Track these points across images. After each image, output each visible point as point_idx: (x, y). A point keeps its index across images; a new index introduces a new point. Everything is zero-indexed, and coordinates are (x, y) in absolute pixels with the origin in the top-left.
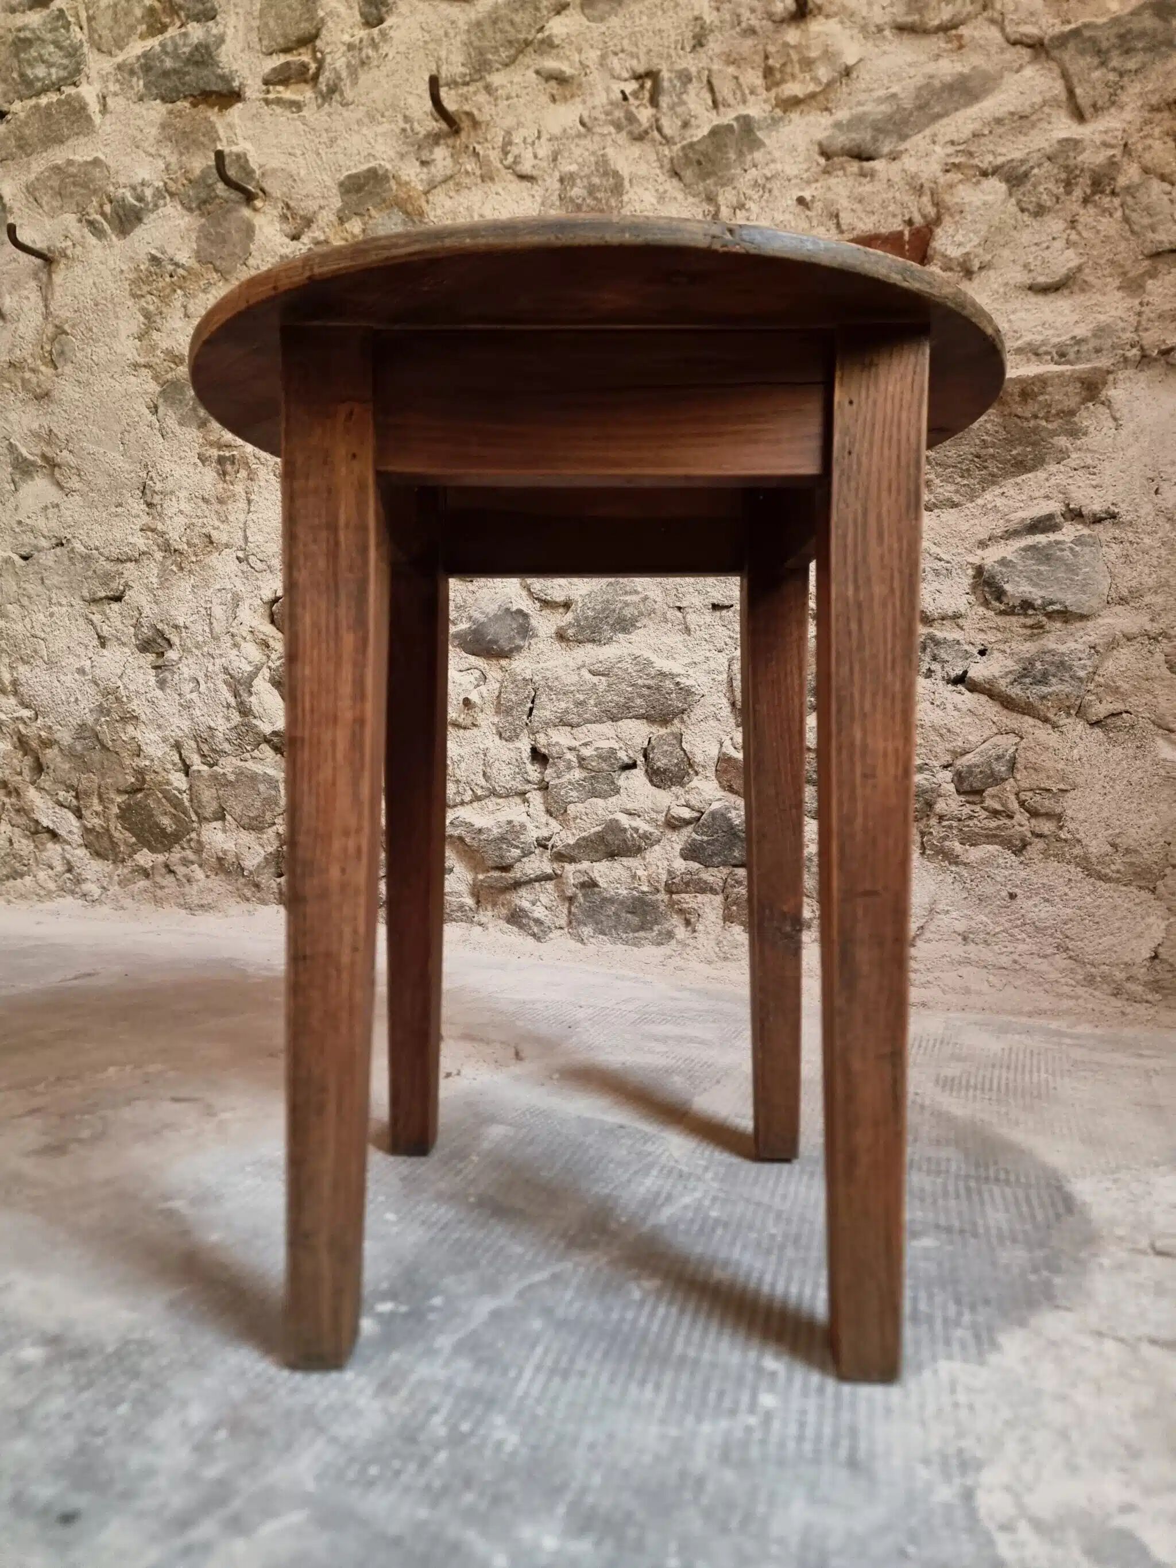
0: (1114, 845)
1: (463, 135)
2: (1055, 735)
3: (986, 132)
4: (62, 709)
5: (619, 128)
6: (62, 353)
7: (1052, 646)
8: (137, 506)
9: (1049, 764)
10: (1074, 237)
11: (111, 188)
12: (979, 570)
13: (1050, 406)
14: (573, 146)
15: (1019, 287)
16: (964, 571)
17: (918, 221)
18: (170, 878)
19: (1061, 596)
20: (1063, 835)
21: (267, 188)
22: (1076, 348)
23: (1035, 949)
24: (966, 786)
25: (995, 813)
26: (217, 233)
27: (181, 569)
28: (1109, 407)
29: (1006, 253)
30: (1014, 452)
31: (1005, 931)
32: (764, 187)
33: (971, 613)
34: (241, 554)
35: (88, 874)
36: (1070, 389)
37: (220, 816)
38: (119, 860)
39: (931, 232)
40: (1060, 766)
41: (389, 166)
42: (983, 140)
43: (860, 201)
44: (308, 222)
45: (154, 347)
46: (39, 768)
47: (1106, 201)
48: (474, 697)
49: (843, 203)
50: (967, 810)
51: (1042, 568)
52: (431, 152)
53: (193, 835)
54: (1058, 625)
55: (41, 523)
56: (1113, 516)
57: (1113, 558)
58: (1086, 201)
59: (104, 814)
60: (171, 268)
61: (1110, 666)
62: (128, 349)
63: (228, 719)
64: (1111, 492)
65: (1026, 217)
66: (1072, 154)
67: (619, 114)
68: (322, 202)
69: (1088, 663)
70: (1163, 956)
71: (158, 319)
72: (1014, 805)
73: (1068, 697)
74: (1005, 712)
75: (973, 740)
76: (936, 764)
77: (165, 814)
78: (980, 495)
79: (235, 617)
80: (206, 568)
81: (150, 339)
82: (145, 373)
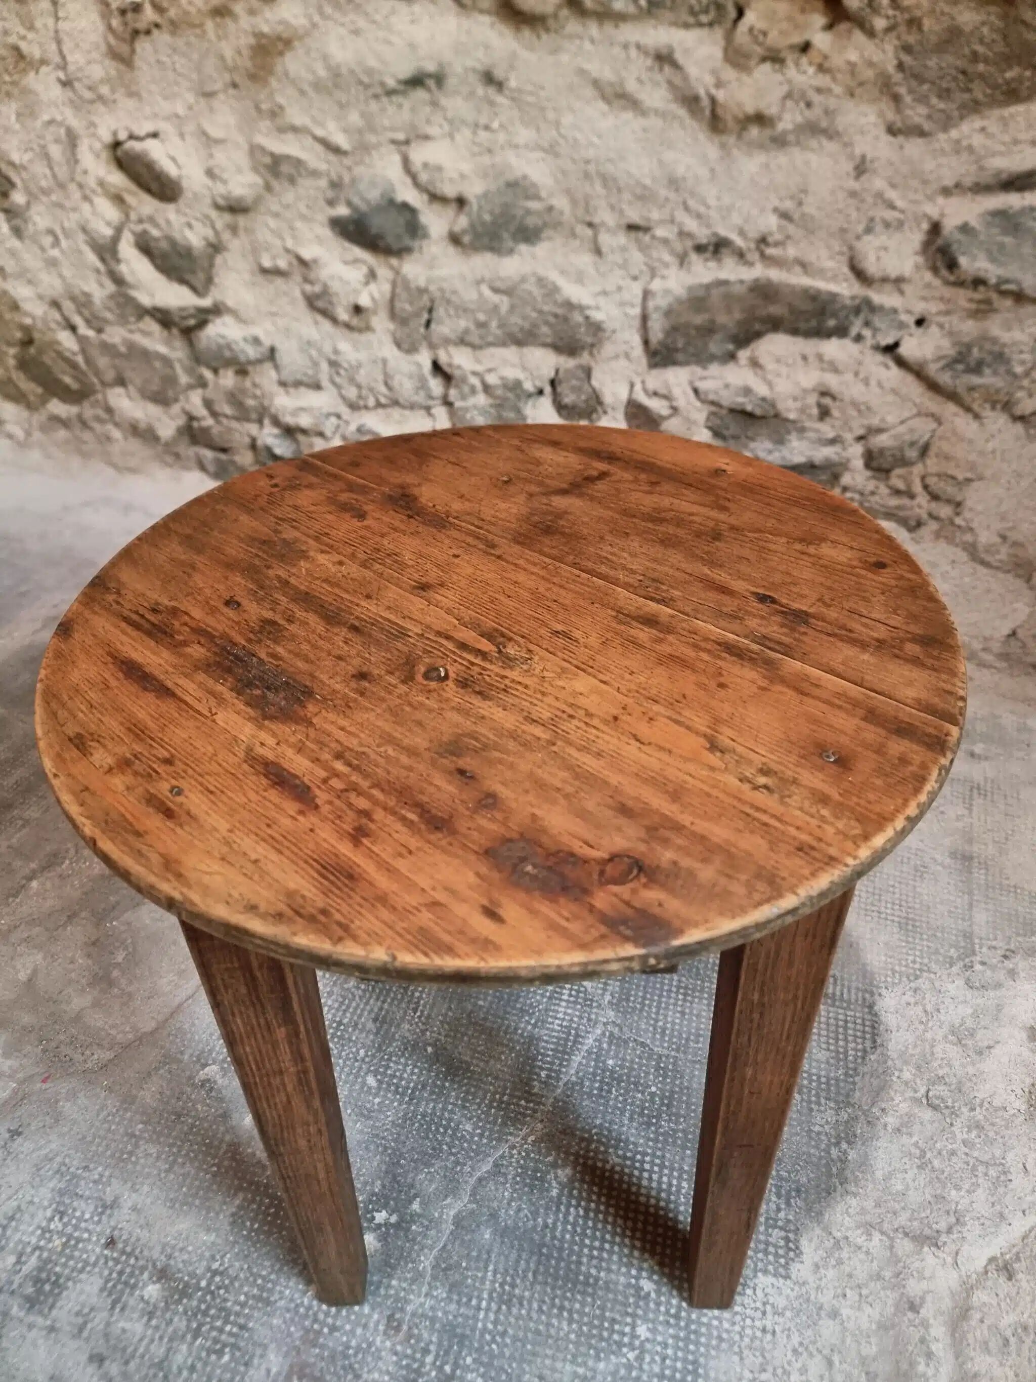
0: (1004, 538)
2: (974, 425)
7: (995, 331)
9: (960, 455)
12: (935, 228)
16: (919, 225)
18: (89, 434)
19: (1019, 275)
20: (958, 521)
24: (874, 464)
25: (897, 492)
30: (1009, 75)
33: (916, 279)
34: (62, 75)
37: (121, 382)
38: (32, 407)
40: (973, 457)
48: (364, 301)
51: (1008, 240)
53: (99, 396)
54: (1008, 302)
63: (102, 285)
69: (1026, 357)
70: (1020, 633)
72: (918, 488)
73: (998, 391)
74: (930, 394)
75: (891, 419)
76: (849, 437)
77: (64, 373)
78: (955, 126)
79: (77, 162)
80: (26, 91)
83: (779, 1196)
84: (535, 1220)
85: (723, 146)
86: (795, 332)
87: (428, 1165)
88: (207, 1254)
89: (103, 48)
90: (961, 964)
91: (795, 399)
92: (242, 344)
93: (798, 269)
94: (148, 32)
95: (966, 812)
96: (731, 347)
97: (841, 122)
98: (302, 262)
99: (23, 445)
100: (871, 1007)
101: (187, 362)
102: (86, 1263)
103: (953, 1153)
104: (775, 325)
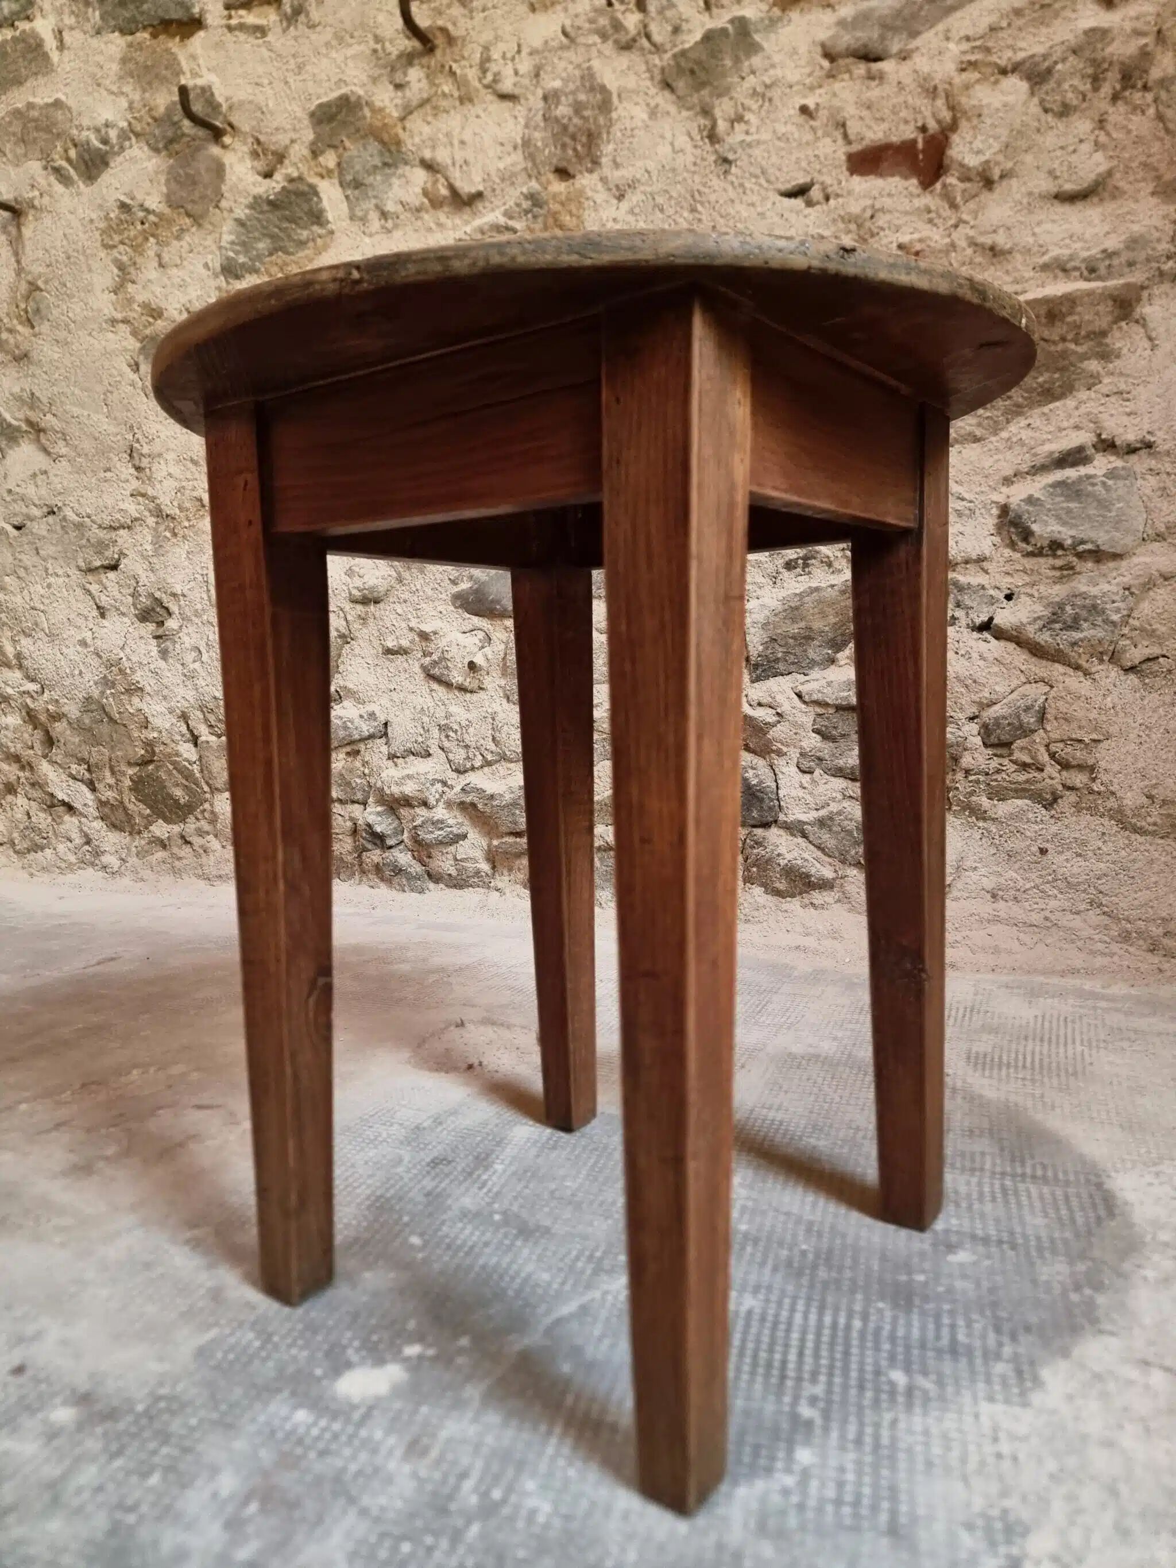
0: (1150, 797)
1: (438, 53)
2: (1087, 683)
3: (1004, 24)
4: (67, 682)
5: (604, 36)
6: (38, 311)
7: (1083, 588)
8: (126, 471)
9: (1080, 714)
10: (1103, 138)
11: (75, 132)
12: (1005, 510)
13: (1079, 327)
14: (556, 60)
15: (1042, 197)
16: (988, 510)
17: (933, 126)
18: (187, 849)
19: (1092, 535)
20: (1096, 787)
21: (235, 123)
22: (1107, 263)
23: (1066, 905)
24: (993, 739)
25: (1024, 766)
26: (187, 175)
27: (175, 535)
28: (1144, 326)
29: (1029, 158)
30: (1041, 380)
31: (1036, 887)
32: (763, 96)
33: (996, 556)
35: (105, 847)
36: (1101, 308)
38: (135, 832)
39: (947, 138)
40: (1093, 715)
41: (361, 92)
42: (1001, 34)
43: (869, 108)
44: (280, 157)
45: (130, 301)
46: (50, 742)
47: (1137, 97)
48: (479, 660)
49: (850, 111)
50: (994, 763)
51: (1072, 505)
52: (405, 74)
53: (207, 806)
54: (1090, 565)
55: (31, 491)
56: (1149, 446)
57: (1148, 492)
58: (1115, 98)
59: (117, 786)
60: (141, 214)
61: (1146, 608)
62: (104, 303)
64: (1146, 420)
65: (1050, 117)
66: (1099, 46)
67: (603, 21)
68: (294, 136)
69: (1122, 605)
71: (132, 270)
72: (1045, 758)
73: (1101, 643)
74: (1033, 658)
75: (1000, 690)
76: (962, 715)
77: (177, 786)
78: (1002, 429)
81: (126, 293)
82: (124, 329)
88: (153, 1381)
92: (358, 721)
96: (830, 651)
98: (424, 636)
99: (115, 874)
100: (1099, 1186)
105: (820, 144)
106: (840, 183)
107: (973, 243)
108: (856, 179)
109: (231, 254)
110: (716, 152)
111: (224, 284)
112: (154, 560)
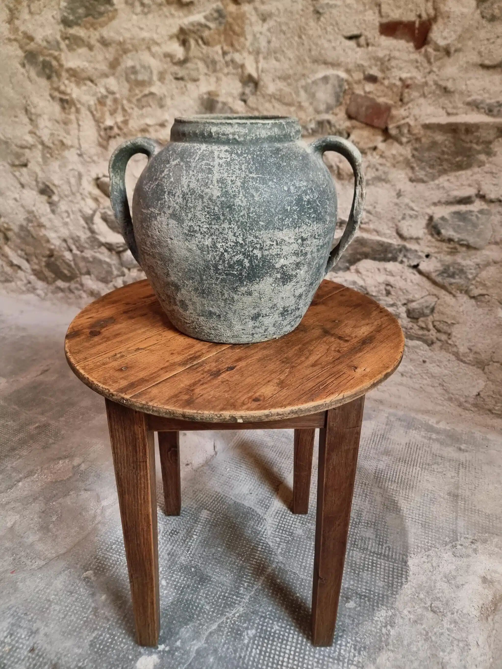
0: (470, 350)
2: (454, 300)
4: (11, 216)
7: (459, 260)
8: (26, 120)
9: (448, 312)
12: (431, 218)
13: (479, 138)
15: (475, 65)
16: (424, 217)
17: (424, 16)
18: (72, 295)
19: (467, 238)
20: (450, 342)
22: (498, 108)
23: (430, 383)
24: (411, 316)
25: (422, 328)
27: (52, 156)
29: (470, 43)
30: (458, 159)
31: (419, 374)
33: (425, 238)
34: (79, 152)
35: (38, 286)
36: (491, 132)
37: (88, 273)
38: (49, 283)
39: (431, 24)
40: (454, 313)
45: (16, 30)
46: (7, 239)
51: (461, 223)
53: (78, 279)
54: (464, 249)
56: (500, 201)
57: (496, 222)
59: (39, 264)
61: (484, 274)
62: (4, 29)
63: (85, 233)
65: (484, 22)
69: (473, 271)
70: (482, 394)
71: (16, 12)
72: (431, 327)
73: (462, 285)
74: (433, 286)
75: (417, 296)
76: (399, 303)
77: (65, 269)
78: (437, 178)
79: (81, 185)
80: (63, 157)
81: (14, 24)
82: (15, 43)
83: (355, 649)
84: (235, 654)
85: (343, 185)
86: (374, 259)
87: (186, 624)
88: (77, 659)
89: (97, 142)
90: (451, 545)
91: (375, 287)
93: (375, 233)
94: (115, 137)
95: (456, 475)
96: (347, 265)
97: (390, 177)
99: (44, 299)
100: (406, 562)
101: (117, 266)
102: (19, 659)
103: (442, 634)
104: (366, 256)
105: (367, 13)
106: (375, 38)
107: (436, 83)
108: (383, 38)
109: (65, 14)
110: (314, 6)
111: (63, 29)
112: (44, 167)
